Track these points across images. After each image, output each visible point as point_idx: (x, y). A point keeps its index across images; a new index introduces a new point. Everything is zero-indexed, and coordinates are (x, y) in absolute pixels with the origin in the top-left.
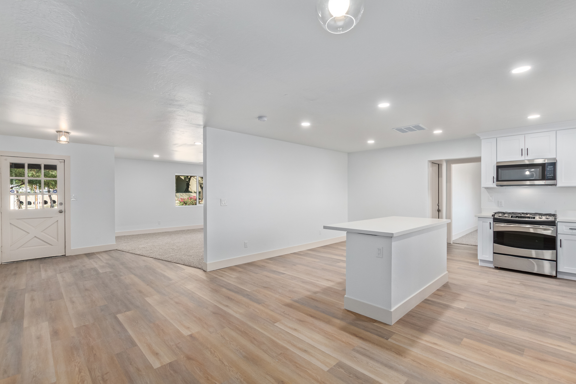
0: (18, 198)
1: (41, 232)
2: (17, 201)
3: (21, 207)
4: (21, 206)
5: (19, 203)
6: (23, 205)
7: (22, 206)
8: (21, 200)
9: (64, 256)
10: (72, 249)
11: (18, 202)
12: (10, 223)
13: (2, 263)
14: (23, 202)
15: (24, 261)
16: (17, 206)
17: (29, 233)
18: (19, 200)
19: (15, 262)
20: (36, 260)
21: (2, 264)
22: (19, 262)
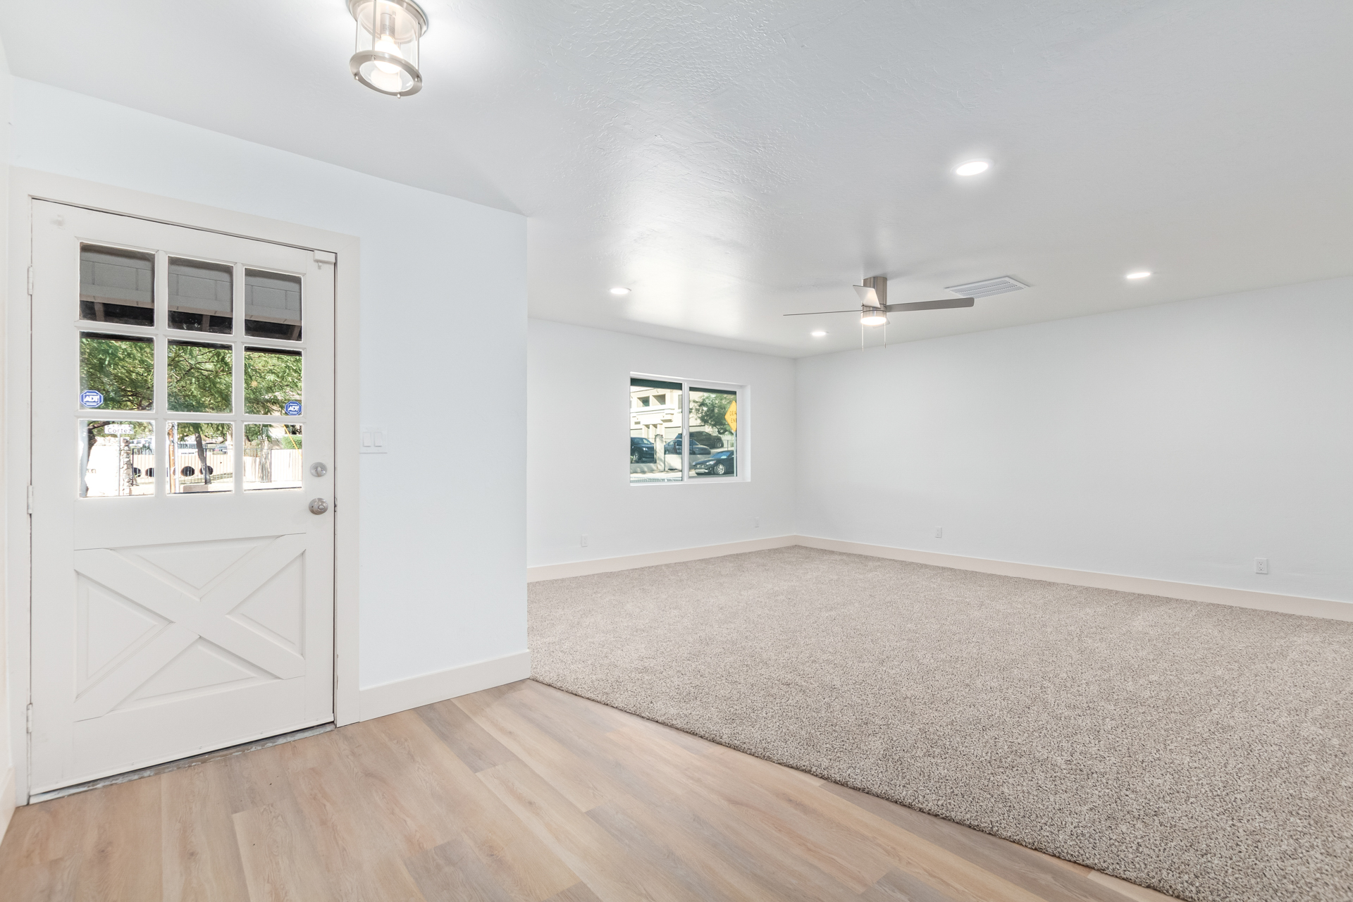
0: (128, 459)
1: (229, 613)
2: (125, 467)
3: (134, 483)
4: (136, 480)
5: (131, 471)
6: (139, 476)
7: (138, 479)
8: (134, 466)
9: (329, 728)
10: (362, 689)
11: (128, 468)
12: (78, 573)
13: (30, 797)
14: (139, 470)
15: (147, 773)
16: (127, 480)
17: (171, 622)
18: (130, 464)
19: (100, 785)
20: (204, 762)
21: (28, 804)
22: (120, 781)
